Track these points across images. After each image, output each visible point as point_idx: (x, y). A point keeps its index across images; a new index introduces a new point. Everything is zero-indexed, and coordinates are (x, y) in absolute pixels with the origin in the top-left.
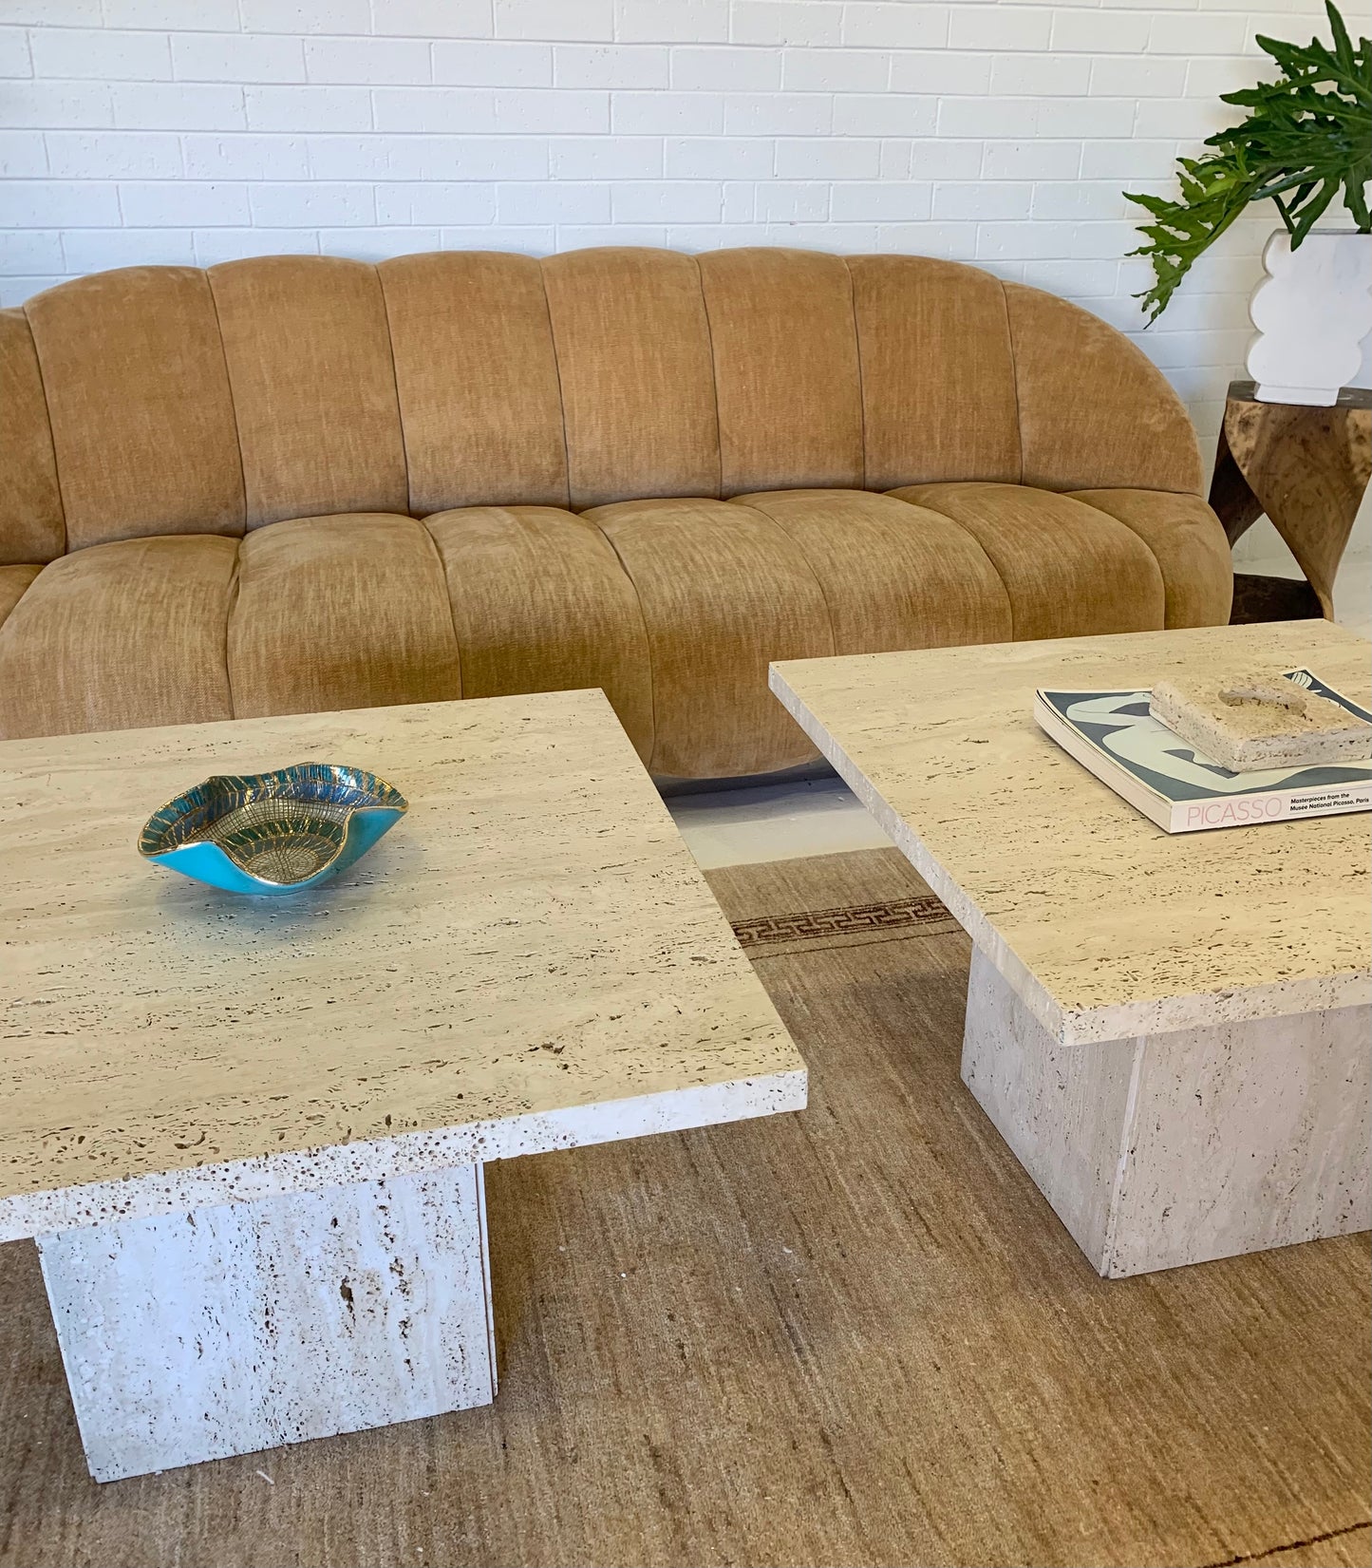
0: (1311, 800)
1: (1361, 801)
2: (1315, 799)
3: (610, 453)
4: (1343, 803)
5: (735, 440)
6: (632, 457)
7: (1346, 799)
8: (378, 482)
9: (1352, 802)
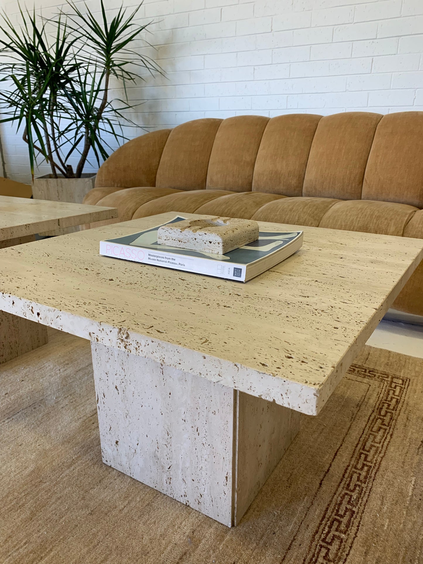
0: (157, 257)
1: (182, 265)
2: (159, 257)
3: (316, 181)
4: (172, 263)
5: (368, 181)
6: (323, 183)
7: (173, 261)
8: (240, 183)
9: (175, 264)
